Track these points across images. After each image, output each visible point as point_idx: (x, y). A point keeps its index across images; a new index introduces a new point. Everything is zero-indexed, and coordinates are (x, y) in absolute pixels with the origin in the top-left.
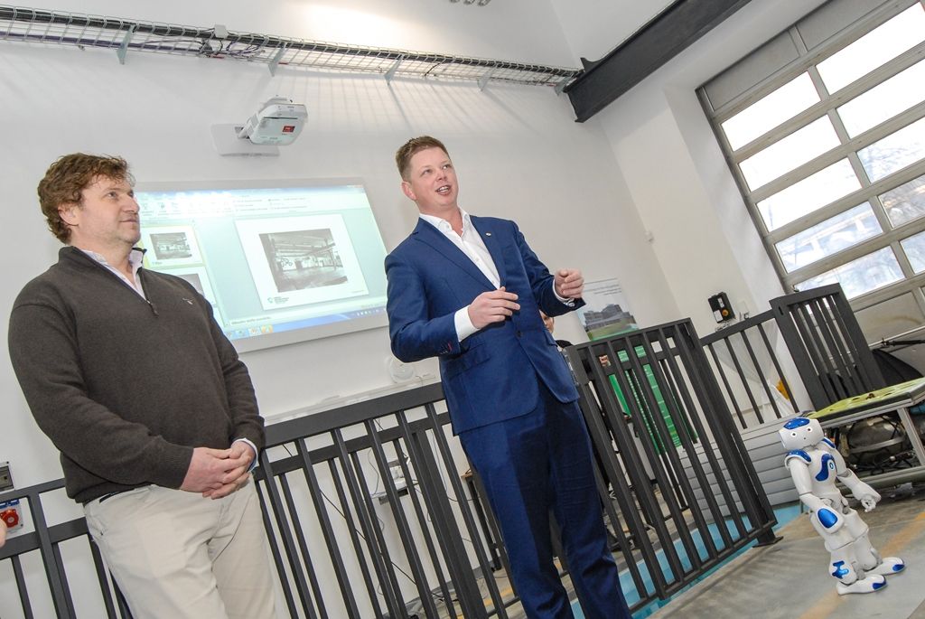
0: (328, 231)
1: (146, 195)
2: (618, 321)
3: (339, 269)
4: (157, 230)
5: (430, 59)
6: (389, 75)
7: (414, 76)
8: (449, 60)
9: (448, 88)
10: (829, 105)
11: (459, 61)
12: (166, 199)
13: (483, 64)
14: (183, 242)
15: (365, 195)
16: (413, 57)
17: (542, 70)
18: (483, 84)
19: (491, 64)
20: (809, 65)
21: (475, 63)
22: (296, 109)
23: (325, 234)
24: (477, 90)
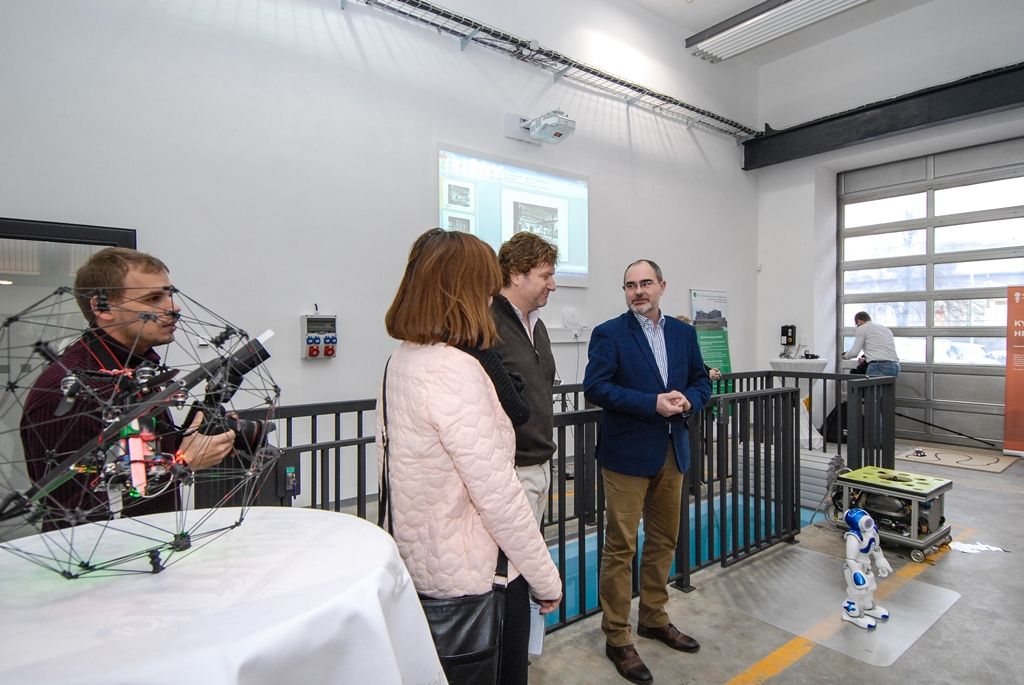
0: (556, 210)
1: (452, 155)
2: (716, 322)
3: (555, 239)
4: (454, 183)
5: (664, 98)
6: (630, 103)
7: (647, 106)
8: (676, 103)
9: (666, 121)
10: (931, 223)
11: (682, 105)
12: (464, 161)
13: (698, 111)
14: (467, 195)
15: (586, 190)
16: (653, 95)
17: (736, 125)
18: (690, 125)
19: (703, 113)
20: (930, 188)
21: (693, 109)
22: (570, 124)
23: (554, 211)
24: (684, 127)
